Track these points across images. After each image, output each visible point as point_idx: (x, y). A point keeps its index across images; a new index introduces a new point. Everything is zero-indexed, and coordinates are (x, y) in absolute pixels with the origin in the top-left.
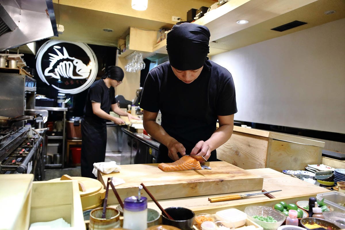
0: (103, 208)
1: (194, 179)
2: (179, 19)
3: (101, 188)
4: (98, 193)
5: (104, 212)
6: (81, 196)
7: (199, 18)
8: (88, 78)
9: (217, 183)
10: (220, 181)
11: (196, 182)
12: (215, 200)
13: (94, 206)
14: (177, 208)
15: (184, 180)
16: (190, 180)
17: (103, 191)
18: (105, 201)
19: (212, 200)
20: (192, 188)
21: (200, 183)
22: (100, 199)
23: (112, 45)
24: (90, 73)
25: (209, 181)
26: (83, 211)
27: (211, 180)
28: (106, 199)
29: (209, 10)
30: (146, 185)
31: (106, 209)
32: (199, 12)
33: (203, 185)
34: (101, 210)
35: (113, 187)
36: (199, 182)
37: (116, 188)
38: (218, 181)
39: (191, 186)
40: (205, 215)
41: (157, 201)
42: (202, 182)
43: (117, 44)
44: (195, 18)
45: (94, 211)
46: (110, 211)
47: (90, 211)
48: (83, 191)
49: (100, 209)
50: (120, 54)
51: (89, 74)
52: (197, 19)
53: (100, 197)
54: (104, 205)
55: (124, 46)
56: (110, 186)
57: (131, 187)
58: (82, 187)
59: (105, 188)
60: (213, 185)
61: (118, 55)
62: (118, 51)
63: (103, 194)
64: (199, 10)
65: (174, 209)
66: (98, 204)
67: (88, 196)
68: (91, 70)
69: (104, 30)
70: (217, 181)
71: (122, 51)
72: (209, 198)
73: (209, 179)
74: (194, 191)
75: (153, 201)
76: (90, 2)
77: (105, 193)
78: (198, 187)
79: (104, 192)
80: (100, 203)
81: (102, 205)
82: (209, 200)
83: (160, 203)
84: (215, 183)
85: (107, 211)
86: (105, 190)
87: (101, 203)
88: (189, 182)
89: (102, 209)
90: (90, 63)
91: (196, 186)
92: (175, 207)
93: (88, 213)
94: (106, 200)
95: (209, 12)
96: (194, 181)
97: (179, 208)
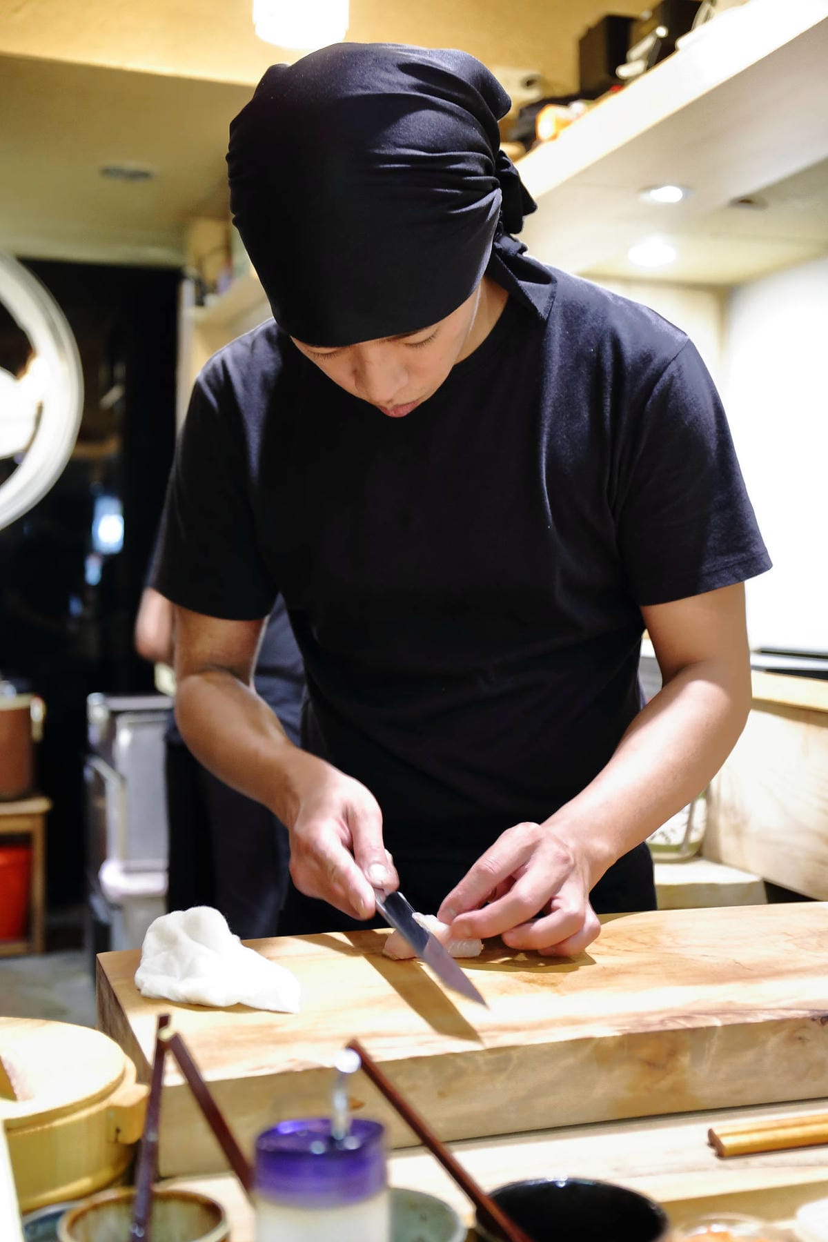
0: (134, 1191)
1: (660, 1012)
2: (529, 83)
3: (122, 1078)
4: (104, 1105)
5: (140, 1215)
6: (11, 1127)
7: (648, 68)
8: (26, 450)
9: (799, 1034)
10: (813, 1019)
11: (672, 1026)
12: (744, 1140)
13: (84, 1183)
14: (562, 1185)
15: (600, 1019)
16: (637, 1015)
17: (133, 1092)
18: (144, 1148)
19: (727, 1142)
20: (651, 1064)
21: (693, 1031)
22: (116, 1141)
23: (156, 254)
24: (38, 420)
25: (750, 1020)
26: (24, 1212)
27: (761, 1018)
28: (152, 1137)
29: (707, 18)
30: (380, 1053)
31: (153, 1198)
32: (645, 29)
33: (715, 1046)
34: (124, 1209)
35: (188, 1067)
36: (689, 1025)
37: (210, 1075)
38: (805, 1019)
39: (645, 1053)
40: (731, 1223)
41: (453, 1147)
42: (711, 1030)
43: (181, 247)
44: (623, 71)
45: (82, 1215)
46: (174, 1208)
47: (58, 1215)
48: (19, 1097)
49: (116, 1202)
50: (200, 302)
51: (29, 428)
52: (637, 76)
53: (118, 1131)
54: (142, 1173)
55: (219, 258)
56: (171, 1065)
57: (300, 1069)
58: (10, 1074)
59: (140, 1080)
60: (773, 1041)
61: (189, 313)
62: (188, 291)
63: (131, 1110)
64: (650, 19)
65: (546, 1191)
66: (106, 1174)
67: (47, 1126)
68: (40, 409)
69: (107, 172)
70: (796, 1020)
71: (214, 289)
72: (711, 1133)
73: (751, 1010)
74: (666, 1083)
75: (424, 1149)
76: (17, 10)
77: (143, 1108)
78: (685, 1060)
79: (140, 1102)
80: (115, 1165)
81: (128, 1177)
82: (714, 1141)
83: (465, 1157)
84: (784, 1034)
85: (159, 1209)
86: (143, 1090)
87: (122, 1167)
88: (629, 1029)
89: (128, 1201)
90: (36, 366)
91: (673, 1053)
92: (550, 1179)
93: (47, 1226)
94: (153, 1151)
95: (709, 23)
96: (662, 1022)
97: (575, 1187)
